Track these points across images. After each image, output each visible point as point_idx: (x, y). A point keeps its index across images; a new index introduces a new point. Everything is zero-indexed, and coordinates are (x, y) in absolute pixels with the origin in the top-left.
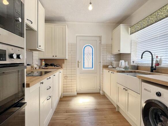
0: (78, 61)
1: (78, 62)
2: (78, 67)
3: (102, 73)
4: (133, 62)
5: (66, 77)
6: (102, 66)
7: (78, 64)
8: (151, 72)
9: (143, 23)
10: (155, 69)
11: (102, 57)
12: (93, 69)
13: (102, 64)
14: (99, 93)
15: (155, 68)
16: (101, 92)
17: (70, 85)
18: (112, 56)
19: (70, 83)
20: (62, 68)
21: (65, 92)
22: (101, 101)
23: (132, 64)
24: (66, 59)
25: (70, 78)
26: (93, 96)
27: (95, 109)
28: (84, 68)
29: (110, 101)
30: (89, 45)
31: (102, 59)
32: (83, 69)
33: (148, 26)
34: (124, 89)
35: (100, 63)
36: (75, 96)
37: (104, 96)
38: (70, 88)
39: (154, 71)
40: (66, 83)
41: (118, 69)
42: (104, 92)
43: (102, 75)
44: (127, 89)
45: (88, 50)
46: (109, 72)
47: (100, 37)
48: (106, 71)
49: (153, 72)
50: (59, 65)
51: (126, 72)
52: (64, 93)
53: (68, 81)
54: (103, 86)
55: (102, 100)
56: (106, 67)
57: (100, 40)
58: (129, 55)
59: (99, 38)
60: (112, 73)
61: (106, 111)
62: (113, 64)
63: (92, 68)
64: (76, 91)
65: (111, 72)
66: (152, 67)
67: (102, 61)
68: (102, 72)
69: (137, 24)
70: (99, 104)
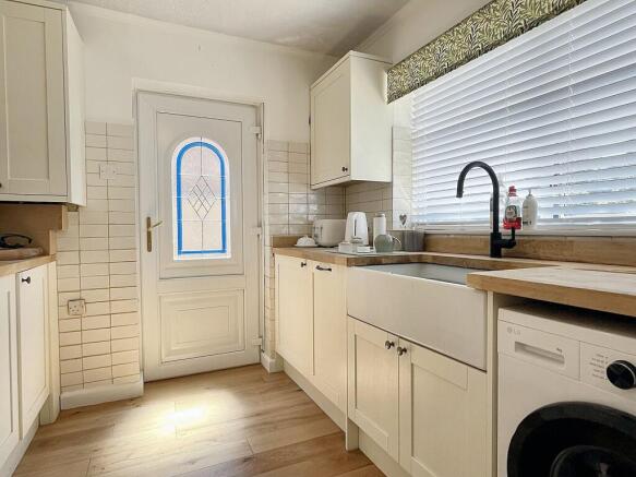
0: (149, 219)
1: (149, 225)
2: (149, 249)
3: (268, 274)
4: (403, 218)
5: (74, 305)
6: (268, 243)
7: (149, 234)
8: (492, 256)
9: (447, 47)
10: (511, 244)
11: (266, 199)
12: (228, 255)
13: (267, 233)
14: (259, 365)
15: (510, 238)
16: (267, 360)
17: (105, 347)
18: (312, 197)
19: (105, 334)
20: (45, 253)
21: (72, 387)
22: (269, 406)
23: (397, 226)
24: (76, 208)
25: (104, 308)
26: (229, 386)
27: (246, 460)
28: (180, 253)
29: (312, 402)
30: (205, 140)
31: (266, 209)
32: (176, 257)
33: (469, 58)
34: (390, 345)
35: (260, 226)
36: (132, 400)
37: (282, 378)
38: (106, 360)
39: (503, 249)
40: (75, 338)
41: (346, 249)
42: (280, 359)
43: (268, 280)
44: (404, 344)
45: (202, 166)
46: (303, 265)
47: (257, 108)
48: (287, 263)
49: (500, 257)
50: (23, 241)
51: (384, 261)
52: (66, 395)
53: (87, 323)
54: (273, 331)
55: (276, 402)
56: (286, 243)
57: (259, 124)
58: (386, 187)
59: (251, 111)
60: (318, 268)
61: (299, 461)
62: (317, 231)
63: (223, 251)
64: (142, 370)
65: (312, 264)
66: (496, 235)
67: (267, 219)
68: (268, 269)
69: (418, 52)
70: (260, 424)
